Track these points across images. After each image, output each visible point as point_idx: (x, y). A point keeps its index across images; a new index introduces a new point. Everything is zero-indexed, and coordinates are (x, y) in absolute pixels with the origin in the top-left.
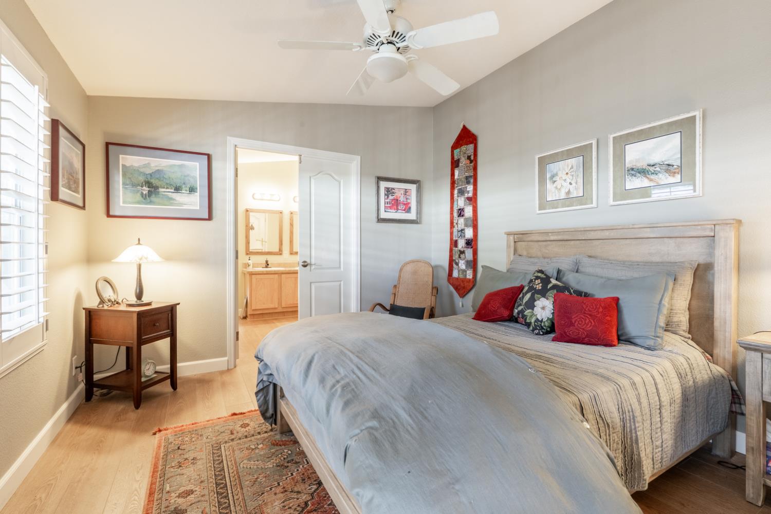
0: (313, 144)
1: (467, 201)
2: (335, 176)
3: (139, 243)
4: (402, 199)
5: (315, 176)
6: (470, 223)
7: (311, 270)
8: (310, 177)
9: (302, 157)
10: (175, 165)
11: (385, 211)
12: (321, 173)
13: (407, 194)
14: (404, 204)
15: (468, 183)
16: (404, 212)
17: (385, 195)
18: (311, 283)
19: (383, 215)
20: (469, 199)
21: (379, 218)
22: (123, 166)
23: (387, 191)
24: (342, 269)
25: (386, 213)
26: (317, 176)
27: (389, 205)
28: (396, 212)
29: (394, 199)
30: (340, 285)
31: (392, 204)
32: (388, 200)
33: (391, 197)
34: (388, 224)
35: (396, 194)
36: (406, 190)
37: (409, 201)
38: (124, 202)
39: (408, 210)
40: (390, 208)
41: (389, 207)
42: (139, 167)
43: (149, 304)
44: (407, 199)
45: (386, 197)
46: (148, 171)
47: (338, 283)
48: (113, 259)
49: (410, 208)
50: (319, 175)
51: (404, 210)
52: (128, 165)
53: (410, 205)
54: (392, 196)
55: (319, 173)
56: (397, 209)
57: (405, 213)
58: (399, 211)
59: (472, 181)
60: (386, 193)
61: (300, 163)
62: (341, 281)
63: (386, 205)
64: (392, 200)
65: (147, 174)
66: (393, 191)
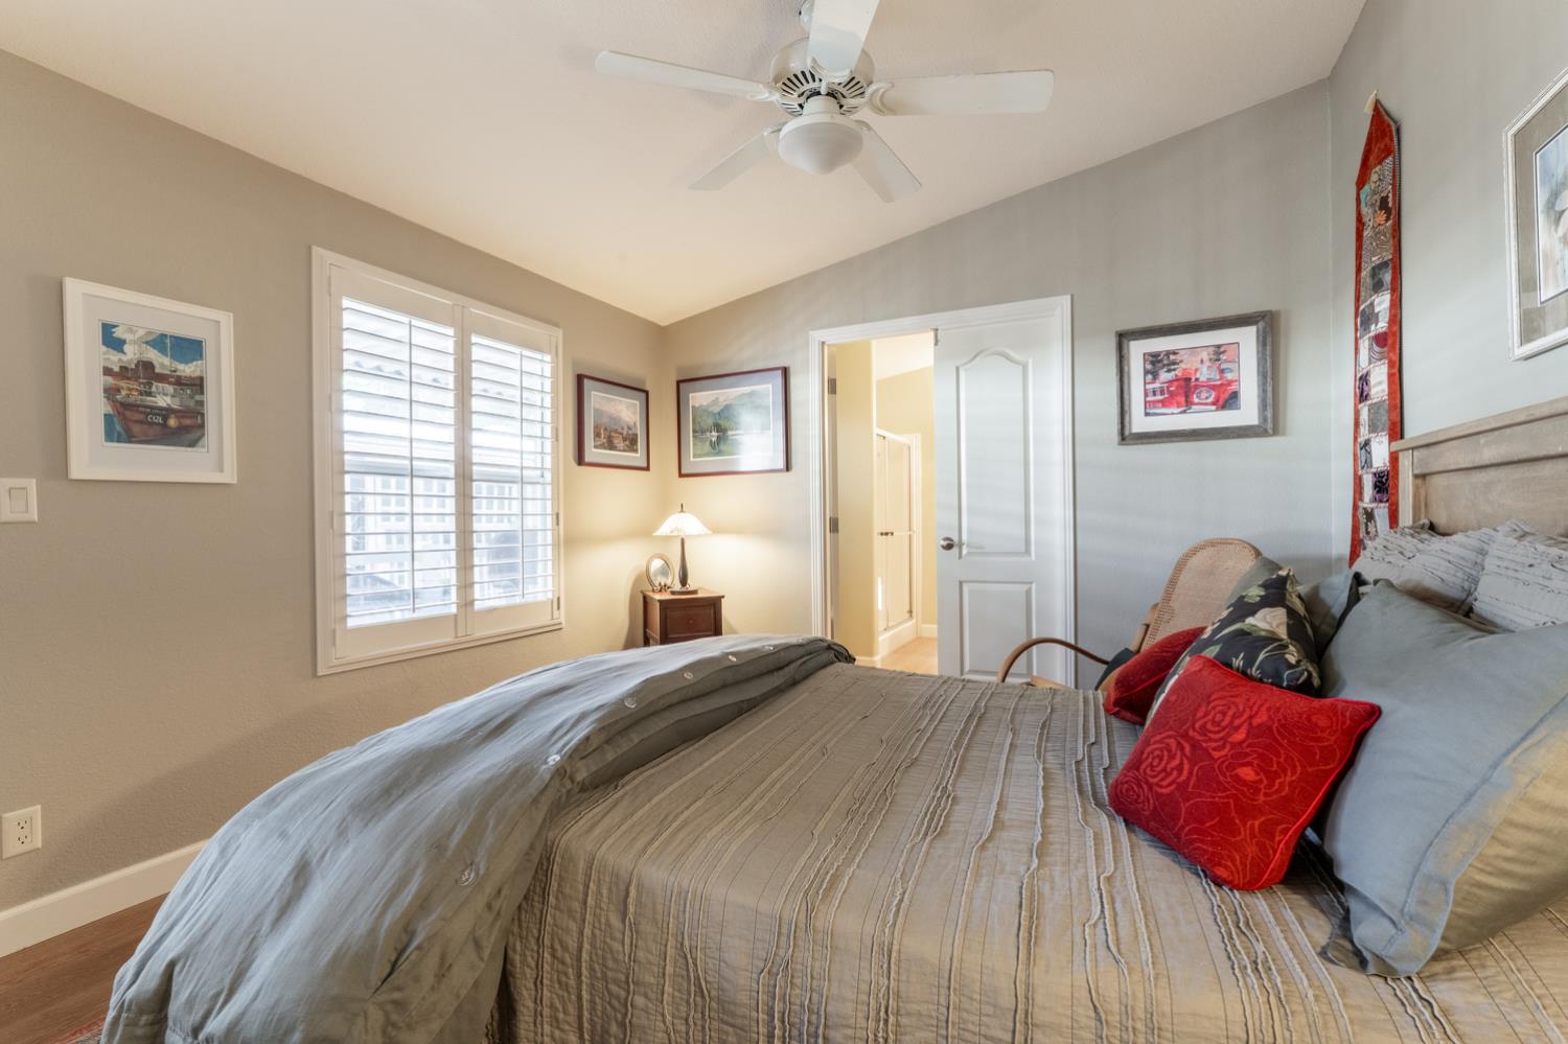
0: (956, 301)
1: (1377, 349)
2: (1012, 354)
3: (682, 511)
4: (1205, 374)
5: (966, 364)
6: (1384, 418)
7: (960, 557)
8: (958, 369)
9: (939, 332)
10: (744, 394)
11: (1147, 414)
12: (982, 355)
13: (1223, 357)
14: (1213, 387)
15: (1377, 287)
16: (1214, 408)
17: (1146, 372)
18: (961, 583)
19: (1140, 423)
20: (1380, 340)
21: (1127, 433)
22: (693, 407)
23: (1153, 363)
24: (1033, 557)
25: (1149, 418)
26: (973, 363)
27: (1159, 397)
28: (1184, 412)
29: (1177, 380)
30: (1028, 593)
31: (1170, 392)
32: (1157, 385)
33: (1165, 376)
34: (1157, 446)
35: (1183, 366)
36: (1219, 346)
37: (1229, 376)
38: (694, 457)
39: (1227, 399)
40: (1164, 403)
41: (1161, 401)
42: (708, 406)
43: (695, 592)
44: (1222, 372)
45: (1150, 377)
46: (716, 409)
47: (1026, 587)
48: (654, 531)
49: (1235, 395)
50: (978, 358)
51: (1213, 404)
52: (697, 405)
53: (1233, 387)
54: (1169, 371)
55: (975, 357)
56: (1189, 403)
57: (1217, 410)
58: (1194, 408)
59: (1387, 277)
60: (1149, 367)
61: (936, 344)
62: (1031, 583)
63: (1148, 399)
64: (1170, 382)
65: (715, 414)
66: (1172, 357)
